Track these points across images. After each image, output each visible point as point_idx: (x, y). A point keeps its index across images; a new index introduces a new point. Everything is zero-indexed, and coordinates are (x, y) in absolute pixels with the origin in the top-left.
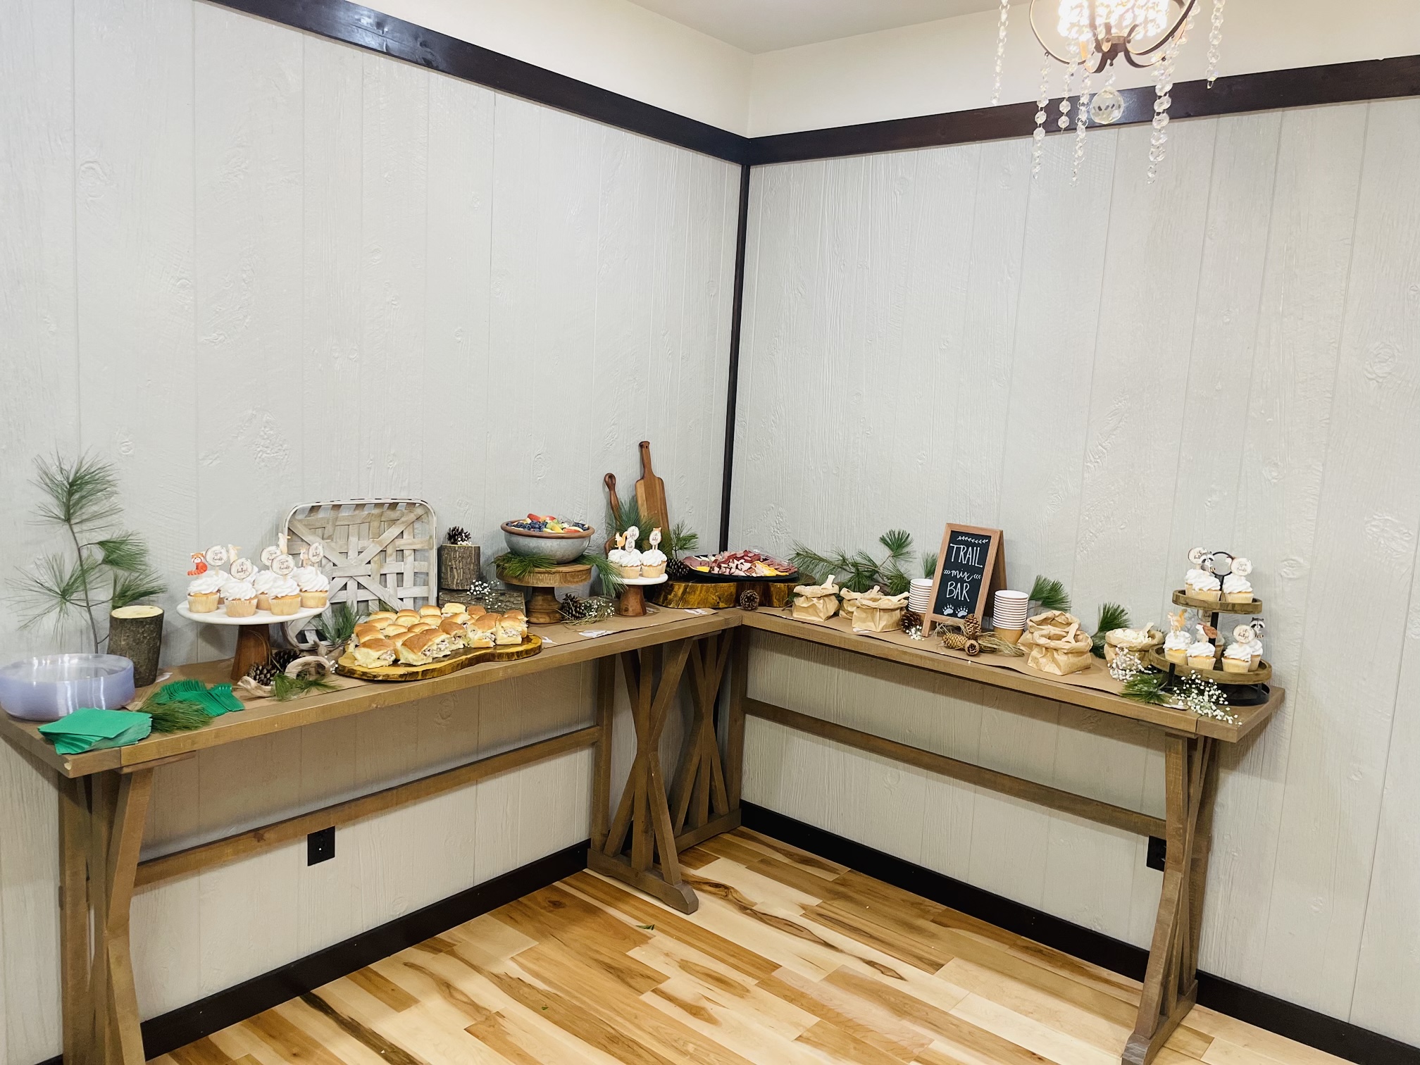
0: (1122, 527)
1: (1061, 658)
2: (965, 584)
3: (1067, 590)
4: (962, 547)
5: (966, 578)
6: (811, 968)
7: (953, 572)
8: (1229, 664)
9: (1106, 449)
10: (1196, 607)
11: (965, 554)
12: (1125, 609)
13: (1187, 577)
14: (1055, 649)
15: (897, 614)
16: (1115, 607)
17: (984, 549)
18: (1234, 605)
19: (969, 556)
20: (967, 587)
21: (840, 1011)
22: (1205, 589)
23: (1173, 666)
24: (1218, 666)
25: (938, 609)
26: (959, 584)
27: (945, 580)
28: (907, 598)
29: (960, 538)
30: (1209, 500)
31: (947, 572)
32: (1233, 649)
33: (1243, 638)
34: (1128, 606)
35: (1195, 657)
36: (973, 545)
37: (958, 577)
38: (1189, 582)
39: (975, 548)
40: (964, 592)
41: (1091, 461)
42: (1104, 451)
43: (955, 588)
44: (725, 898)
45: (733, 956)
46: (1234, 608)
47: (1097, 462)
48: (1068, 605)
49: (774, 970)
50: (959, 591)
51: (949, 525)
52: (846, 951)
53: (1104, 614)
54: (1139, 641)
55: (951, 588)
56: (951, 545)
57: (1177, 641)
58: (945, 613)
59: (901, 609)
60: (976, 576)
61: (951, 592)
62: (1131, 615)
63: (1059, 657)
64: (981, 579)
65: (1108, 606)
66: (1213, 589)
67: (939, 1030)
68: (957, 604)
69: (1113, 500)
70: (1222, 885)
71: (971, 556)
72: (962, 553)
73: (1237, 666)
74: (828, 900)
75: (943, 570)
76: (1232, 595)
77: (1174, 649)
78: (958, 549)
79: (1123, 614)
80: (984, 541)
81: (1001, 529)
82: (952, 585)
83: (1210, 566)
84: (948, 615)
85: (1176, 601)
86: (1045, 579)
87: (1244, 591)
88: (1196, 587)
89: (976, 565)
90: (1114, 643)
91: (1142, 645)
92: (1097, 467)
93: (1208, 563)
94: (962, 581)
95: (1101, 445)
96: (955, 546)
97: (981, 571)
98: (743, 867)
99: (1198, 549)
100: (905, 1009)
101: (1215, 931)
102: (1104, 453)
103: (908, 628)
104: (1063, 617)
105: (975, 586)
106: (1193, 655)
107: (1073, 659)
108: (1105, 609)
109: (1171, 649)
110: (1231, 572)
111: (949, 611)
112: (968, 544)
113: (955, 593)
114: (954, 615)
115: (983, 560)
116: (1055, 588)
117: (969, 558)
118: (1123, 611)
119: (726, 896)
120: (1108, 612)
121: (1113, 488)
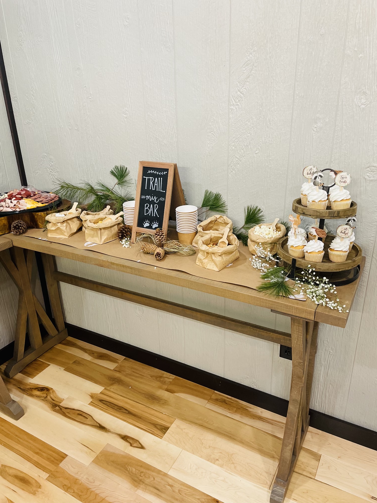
0: (257, 152)
1: (218, 259)
2: (155, 205)
3: (224, 198)
4: (151, 178)
5: (155, 200)
6: (86, 453)
7: (147, 196)
8: (334, 255)
9: (243, 94)
10: (310, 215)
11: (153, 183)
12: (261, 208)
13: (302, 189)
14: (213, 253)
15: (116, 229)
16: (255, 208)
17: (165, 178)
18: (339, 212)
19: (155, 185)
20: (157, 207)
21: (97, 492)
22: (316, 201)
23: (294, 261)
24: (326, 258)
25: (140, 224)
26: (152, 205)
27: (142, 203)
28: (122, 216)
29: (149, 172)
30: (315, 126)
31: (143, 197)
32: (336, 243)
33: (344, 234)
34: (263, 207)
35: (310, 253)
36: (158, 176)
37: (151, 200)
38: (304, 193)
39: (159, 178)
40: (155, 210)
41: (233, 105)
42: (242, 95)
43: (149, 208)
44: (45, 399)
45: (37, 453)
46: (338, 215)
47: (238, 105)
48: (226, 208)
49: (62, 461)
50: (152, 210)
51: (141, 162)
52: (112, 430)
53: (248, 213)
54: (270, 236)
55: (147, 208)
56: (144, 177)
57: (297, 240)
58: (145, 226)
59: (119, 224)
60: (161, 199)
61: (147, 211)
62: (265, 213)
63: (216, 258)
64: (165, 200)
65: (250, 207)
66: (323, 200)
67: (160, 493)
68: (152, 219)
69: (249, 133)
70: (323, 367)
71: (157, 185)
72: (151, 183)
73: (340, 256)
74: (108, 386)
75: (141, 196)
76: (336, 203)
77: (295, 246)
78: (149, 180)
79: (260, 212)
80: (164, 173)
81: (175, 163)
82: (147, 206)
83: (320, 182)
84: (147, 227)
85: (295, 210)
86: (210, 192)
87: (345, 199)
88: (310, 199)
89: (161, 191)
90: (254, 239)
91: (272, 239)
92: (238, 108)
93: (318, 180)
94: (153, 202)
95: (239, 91)
96: (147, 178)
97: (164, 195)
98: (63, 369)
99: (310, 167)
100: (141, 478)
101: (319, 390)
102: (241, 97)
103: (121, 238)
104: (222, 219)
105: (162, 205)
106: (308, 252)
107: (226, 258)
108: (248, 209)
109: (292, 246)
110: (335, 184)
111: (147, 225)
112: (155, 176)
113: (150, 212)
114: (150, 227)
115: (165, 187)
116: (217, 198)
117: (156, 185)
118: (259, 210)
119: (46, 397)
120: (250, 212)
121: (249, 123)
